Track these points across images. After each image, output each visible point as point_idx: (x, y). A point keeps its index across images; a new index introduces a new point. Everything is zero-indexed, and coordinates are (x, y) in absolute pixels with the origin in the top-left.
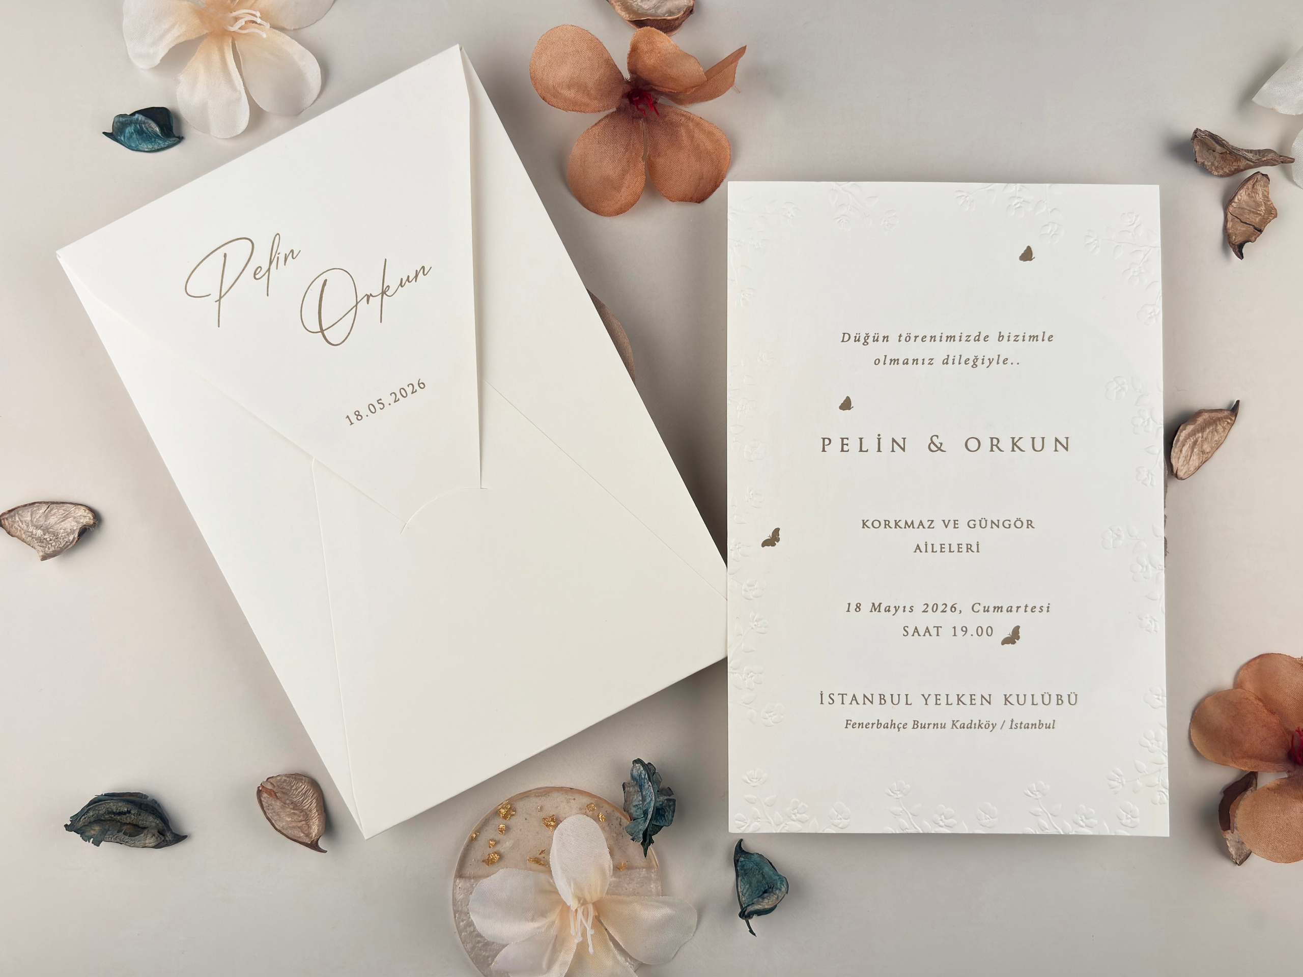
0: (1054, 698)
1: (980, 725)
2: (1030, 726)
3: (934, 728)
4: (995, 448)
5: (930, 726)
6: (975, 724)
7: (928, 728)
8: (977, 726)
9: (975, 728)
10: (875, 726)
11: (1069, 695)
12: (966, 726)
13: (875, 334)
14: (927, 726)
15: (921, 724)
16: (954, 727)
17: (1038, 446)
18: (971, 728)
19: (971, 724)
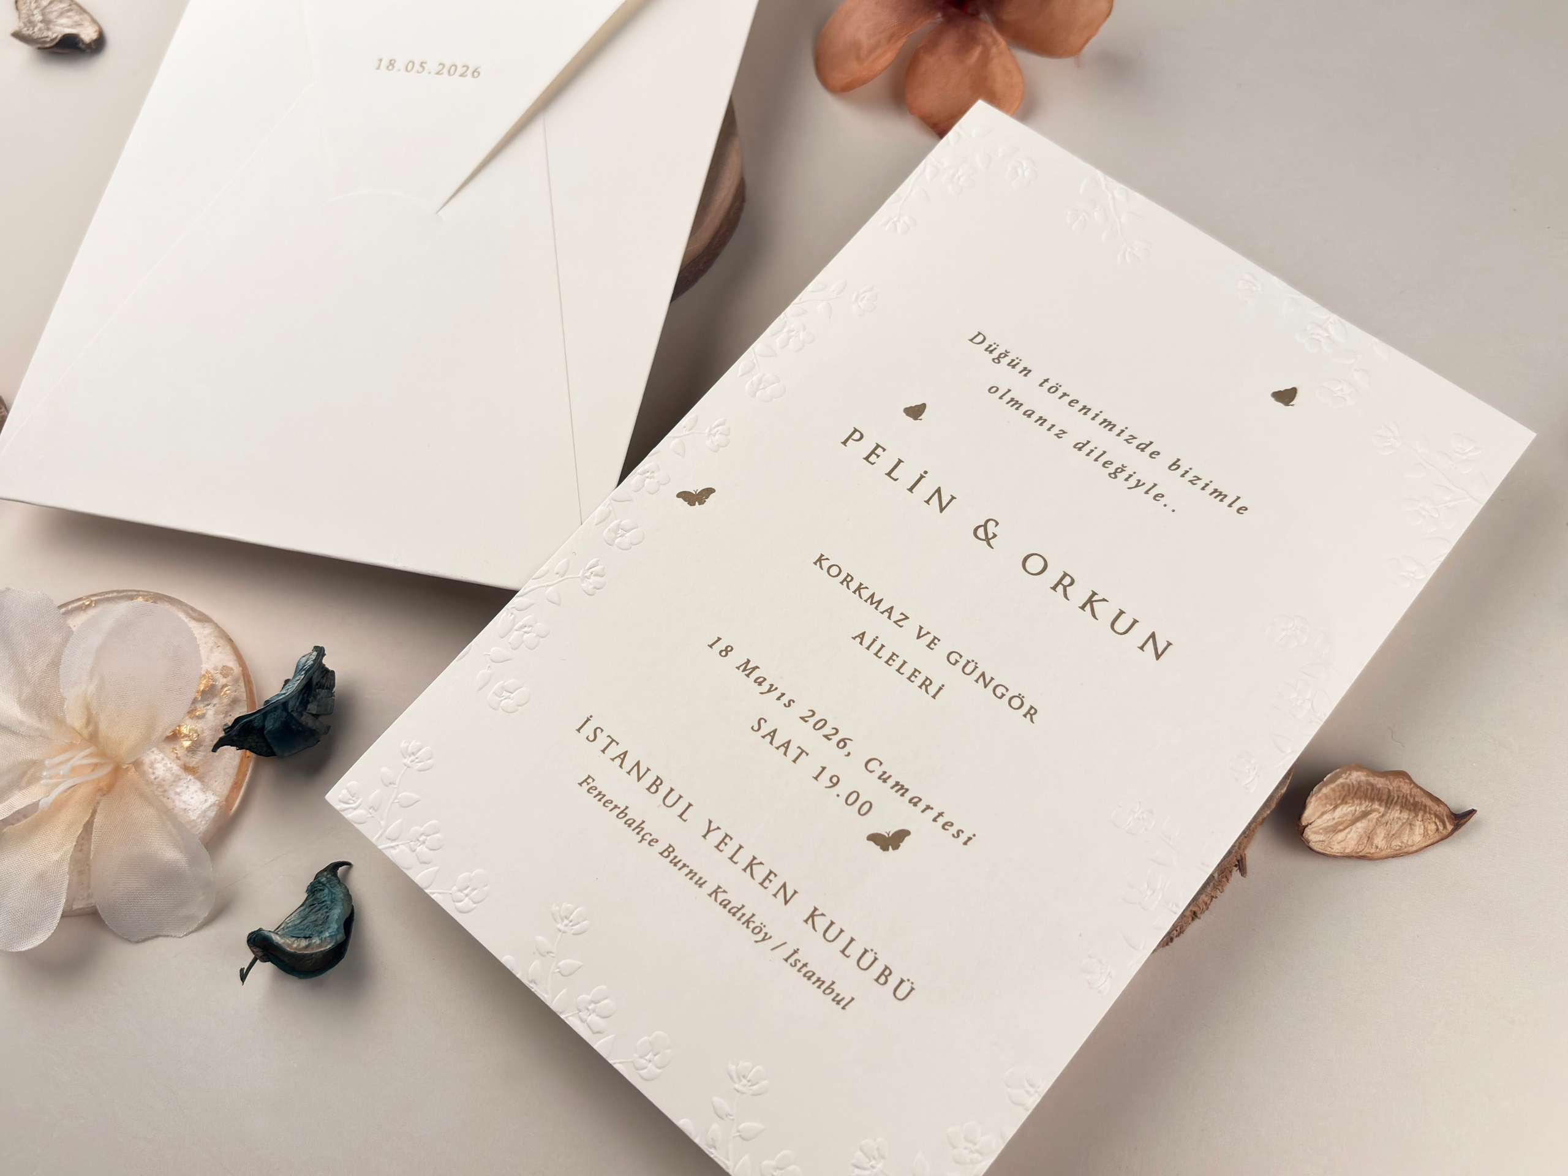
0: (878, 968)
1: (748, 921)
2: (814, 979)
3: (687, 875)
4: (1060, 588)
5: (685, 868)
6: (744, 915)
7: (680, 869)
8: (744, 919)
9: (739, 919)
10: (617, 811)
11: (902, 981)
12: (729, 907)
13: (1017, 358)
14: (680, 865)
15: (676, 857)
16: (714, 895)
17: (1121, 626)
18: (734, 914)
19: (739, 910)
